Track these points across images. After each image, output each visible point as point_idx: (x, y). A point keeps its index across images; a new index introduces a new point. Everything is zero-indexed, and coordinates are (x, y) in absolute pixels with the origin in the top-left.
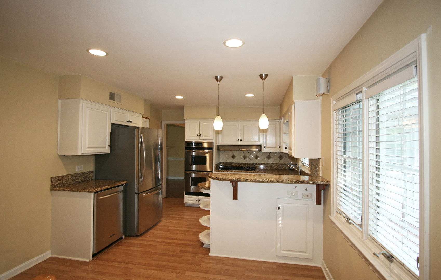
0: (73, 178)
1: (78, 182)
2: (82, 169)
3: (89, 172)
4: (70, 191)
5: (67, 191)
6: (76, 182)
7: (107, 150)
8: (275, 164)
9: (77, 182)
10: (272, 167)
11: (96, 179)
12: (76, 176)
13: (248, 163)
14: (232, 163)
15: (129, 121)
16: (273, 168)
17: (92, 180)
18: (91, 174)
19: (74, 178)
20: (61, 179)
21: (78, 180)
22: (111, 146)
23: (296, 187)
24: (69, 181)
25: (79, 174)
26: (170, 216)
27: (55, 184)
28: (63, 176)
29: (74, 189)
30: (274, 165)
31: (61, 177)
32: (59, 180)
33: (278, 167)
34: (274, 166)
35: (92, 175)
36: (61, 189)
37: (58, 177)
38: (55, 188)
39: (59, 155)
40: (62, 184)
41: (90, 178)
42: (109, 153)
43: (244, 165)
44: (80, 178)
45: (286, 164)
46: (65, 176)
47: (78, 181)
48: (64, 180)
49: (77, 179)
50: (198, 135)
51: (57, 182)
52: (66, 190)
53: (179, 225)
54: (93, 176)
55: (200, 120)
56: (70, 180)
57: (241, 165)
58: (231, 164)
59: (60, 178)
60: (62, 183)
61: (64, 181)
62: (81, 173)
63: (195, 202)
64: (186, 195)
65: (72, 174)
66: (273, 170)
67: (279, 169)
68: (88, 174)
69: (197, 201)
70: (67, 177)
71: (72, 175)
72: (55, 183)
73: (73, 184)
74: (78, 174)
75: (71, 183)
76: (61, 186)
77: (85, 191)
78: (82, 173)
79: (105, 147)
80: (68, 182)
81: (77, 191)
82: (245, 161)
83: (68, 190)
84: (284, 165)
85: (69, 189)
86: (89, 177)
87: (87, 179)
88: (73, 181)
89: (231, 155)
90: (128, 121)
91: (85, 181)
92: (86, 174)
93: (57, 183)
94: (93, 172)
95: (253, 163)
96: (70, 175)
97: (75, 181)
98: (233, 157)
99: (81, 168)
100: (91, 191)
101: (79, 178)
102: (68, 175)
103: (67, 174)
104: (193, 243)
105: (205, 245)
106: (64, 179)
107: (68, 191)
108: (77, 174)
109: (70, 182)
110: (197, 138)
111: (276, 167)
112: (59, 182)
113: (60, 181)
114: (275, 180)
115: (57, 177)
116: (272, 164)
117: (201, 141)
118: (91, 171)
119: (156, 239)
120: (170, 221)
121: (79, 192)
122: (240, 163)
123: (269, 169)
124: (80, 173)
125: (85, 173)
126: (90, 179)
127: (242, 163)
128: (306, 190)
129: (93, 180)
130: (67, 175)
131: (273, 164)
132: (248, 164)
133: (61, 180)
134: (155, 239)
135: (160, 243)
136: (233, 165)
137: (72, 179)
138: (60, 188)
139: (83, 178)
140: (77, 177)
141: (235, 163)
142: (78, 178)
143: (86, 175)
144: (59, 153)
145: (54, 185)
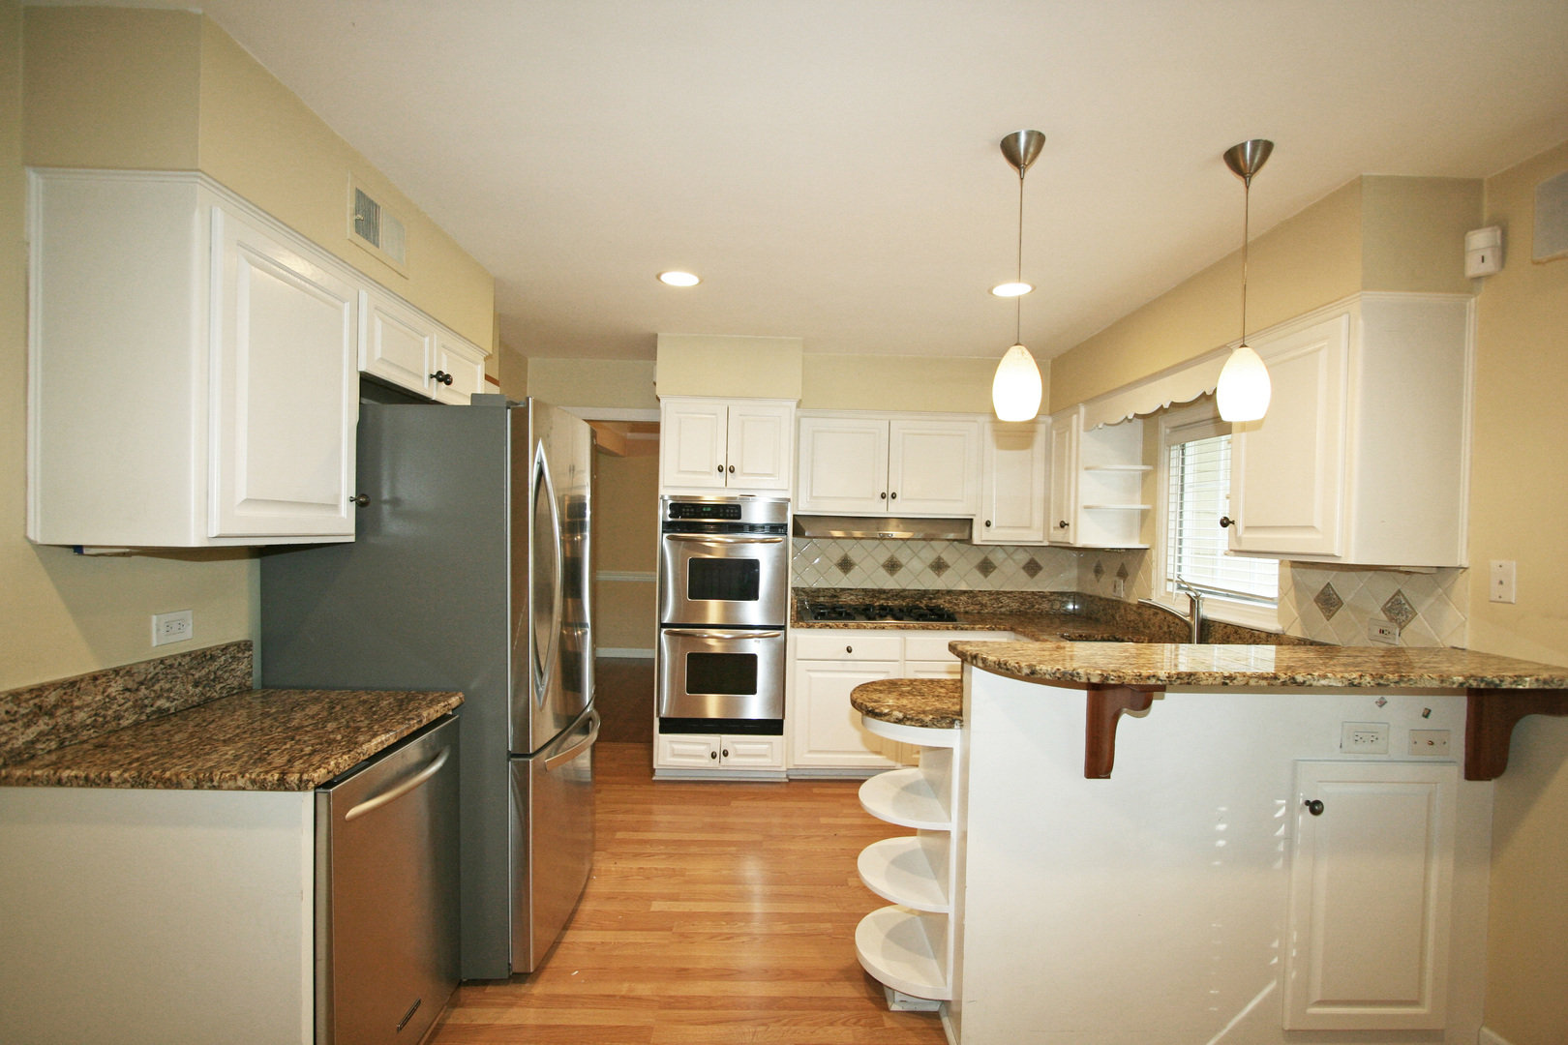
0: (137, 690)
1: (169, 709)
2: (188, 633)
3: (225, 649)
4: (140, 783)
5: (117, 785)
6: (154, 712)
7: (339, 523)
8: (1011, 592)
9: (160, 710)
10: (1002, 607)
11: (264, 687)
12: (155, 679)
13: (904, 590)
14: (842, 590)
15: (440, 373)
16: (1003, 610)
17: (245, 690)
18: (239, 658)
19: (143, 691)
20: (56, 706)
21: (168, 698)
22: (364, 502)
23: (1382, 704)
24: (110, 712)
25: (171, 666)
26: (619, 835)
27: (19, 743)
28: (72, 684)
29: (168, 774)
30: (1009, 597)
31: (60, 692)
32: (40, 711)
33: (1022, 604)
34: (1005, 600)
35: (243, 667)
36: (66, 774)
37: (40, 690)
38: (19, 773)
39: (37, 547)
40: (68, 735)
41: (236, 683)
42: (352, 539)
43: (887, 599)
44: (179, 687)
45: (1054, 593)
46: (82, 679)
47: (168, 705)
48: (78, 708)
49: (159, 697)
50: (720, 469)
51: (27, 726)
52: (108, 782)
53: (687, 882)
54: (250, 667)
55: (729, 402)
56: (115, 707)
57: (879, 599)
58: (835, 596)
59: (52, 698)
60: (68, 728)
61: (81, 716)
62: (183, 655)
63: (706, 762)
64: (662, 731)
65: (131, 666)
66: (1003, 617)
67: (1027, 613)
68: (223, 658)
69: (714, 756)
70: (101, 689)
71: (128, 671)
72: (15, 733)
73: (137, 724)
74: (167, 666)
75: (124, 723)
76: (61, 746)
77: (253, 782)
78: (190, 654)
79: (335, 507)
80: (105, 717)
81: (198, 786)
82: (889, 583)
83: (125, 781)
84: (1042, 596)
85: (134, 773)
86: (226, 676)
87: (218, 687)
88: (134, 706)
89: (837, 556)
90: (432, 376)
91: (206, 703)
92: (213, 658)
93: (32, 733)
94: (246, 646)
95: (925, 591)
96: (116, 671)
97: (149, 710)
98: (846, 565)
99: (181, 625)
100: (300, 780)
101: (170, 690)
102: (105, 674)
103: (94, 668)
104: (830, 991)
105: (898, 997)
106: (77, 703)
107: (122, 784)
108: (162, 661)
109: (118, 717)
110: (718, 479)
111: (1015, 605)
112: (43, 724)
113: (51, 714)
114: (1368, 679)
115: (31, 690)
116: (998, 593)
117: (736, 494)
118: (237, 644)
119: (626, 986)
120: (635, 865)
121: (214, 788)
122: (873, 590)
123: (988, 613)
124: (174, 657)
125: (204, 657)
126: (234, 688)
127: (882, 591)
128: (1427, 714)
129: (250, 690)
130: (95, 678)
131: (1004, 592)
132: (906, 593)
133: (60, 712)
134: (624, 988)
135: (660, 1008)
136: (845, 599)
137: (127, 694)
138: (56, 765)
139: (196, 684)
140: (162, 683)
141: (852, 592)
142: (168, 686)
143: (212, 668)
144: (36, 534)
145: (8, 747)
